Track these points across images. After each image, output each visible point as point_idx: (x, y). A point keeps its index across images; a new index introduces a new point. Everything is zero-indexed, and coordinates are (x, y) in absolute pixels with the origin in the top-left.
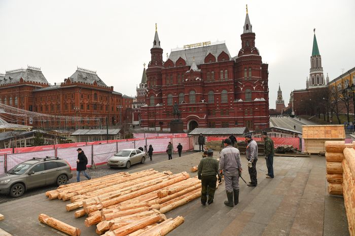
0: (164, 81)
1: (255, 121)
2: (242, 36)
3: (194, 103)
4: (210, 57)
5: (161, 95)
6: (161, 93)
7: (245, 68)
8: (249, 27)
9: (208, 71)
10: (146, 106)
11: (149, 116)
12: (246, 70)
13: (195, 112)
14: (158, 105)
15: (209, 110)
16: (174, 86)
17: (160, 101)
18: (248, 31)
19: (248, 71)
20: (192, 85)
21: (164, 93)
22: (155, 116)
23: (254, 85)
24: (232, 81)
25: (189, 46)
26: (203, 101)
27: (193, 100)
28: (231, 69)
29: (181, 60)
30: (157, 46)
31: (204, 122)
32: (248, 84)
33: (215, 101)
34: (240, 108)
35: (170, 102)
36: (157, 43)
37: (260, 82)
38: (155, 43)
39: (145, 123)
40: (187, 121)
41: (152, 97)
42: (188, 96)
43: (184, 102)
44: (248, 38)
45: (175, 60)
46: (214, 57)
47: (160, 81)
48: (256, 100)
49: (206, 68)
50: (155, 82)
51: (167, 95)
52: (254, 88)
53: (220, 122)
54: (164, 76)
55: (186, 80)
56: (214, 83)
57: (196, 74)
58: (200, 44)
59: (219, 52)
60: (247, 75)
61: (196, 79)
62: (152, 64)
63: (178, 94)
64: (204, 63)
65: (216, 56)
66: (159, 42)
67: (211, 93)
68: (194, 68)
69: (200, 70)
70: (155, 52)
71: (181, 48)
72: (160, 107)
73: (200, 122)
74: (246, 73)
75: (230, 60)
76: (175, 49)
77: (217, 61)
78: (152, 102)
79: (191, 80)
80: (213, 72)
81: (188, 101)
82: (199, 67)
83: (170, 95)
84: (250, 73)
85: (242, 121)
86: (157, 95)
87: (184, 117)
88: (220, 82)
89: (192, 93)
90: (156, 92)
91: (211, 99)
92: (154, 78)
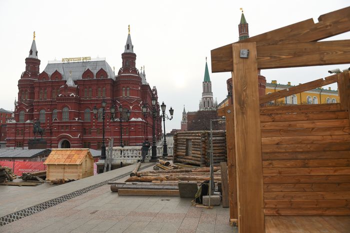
0: (36, 95)
1: (131, 141)
2: (123, 55)
3: (67, 120)
4: (88, 73)
5: (32, 110)
6: (33, 108)
7: (124, 87)
8: (130, 47)
9: (86, 88)
10: (14, 122)
11: (16, 134)
12: (124, 89)
13: (67, 130)
14: (28, 121)
15: (84, 129)
16: (47, 102)
17: (31, 117)
18: (128, 51)
19: (126, 90)
20: (65, 101)
21: (36, 109)
22: (24, 134)
23: (131, 104)
24: (109, 100)
25: (68, 60)
26: (77, 119)
27: (66, 118)
28: (109, 87)
29: (56, 74)
30: (33, 56)
31: (76, 142)
32: (125, 103)
33: (92, 119)
34: (117, 127)
35: (43, 119)
36: (34, 53)
37: (138, 102)
38: (31, 52)
39: (11, 142)
40: (58, 141)
41: (22, 112)
42: (61, 113)
43: (55, 120)
44: (129, 58)
45: (50, 73)
46: (92, 74)
47: (32, 95)
48: (133, 119)
49: (83, 85)
50: (26, 96)
51: (39, 111)
52: (131, 107)
53: (95, 141)
54: (37, 90)
55: (60, 95)
56: (91, 100)
57: (71, 89)
58: (80, 59)
59: (98, 69)
60: (125, 94)
61: (71, 95)
62: (25, 75)
63: (52, 110)
64: (81, 79)
65: (95, 72)
66: (37, 52)
67: (88, 110)
68: (70, 83)
69: (76, 86)
70: (30, 63)
71: (59, 60)
72: (30, 124)
73: (72, 142)
74: (124, 92)
75: (109, 78)
76: (52, 61)
77: (95, 78)
78: (22, 117)
79: (65, 96)
80: (91, 89)
81: (61, 118)
82: (76, 82)
83: (43, 111)
84: (128, 92)
85: (118, 141)
86: (27, 110)
87: (56, 136)
88: (97, 100)
89: (66, 109)
90: (27, 107)
91: (87, 117)
92: (26, 91)
